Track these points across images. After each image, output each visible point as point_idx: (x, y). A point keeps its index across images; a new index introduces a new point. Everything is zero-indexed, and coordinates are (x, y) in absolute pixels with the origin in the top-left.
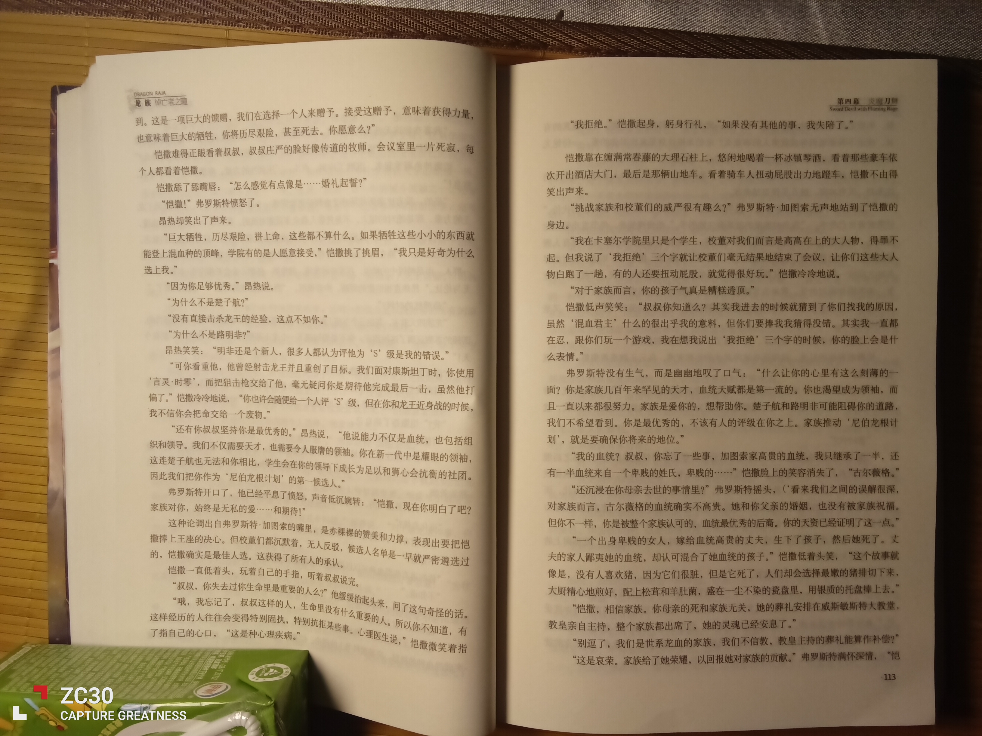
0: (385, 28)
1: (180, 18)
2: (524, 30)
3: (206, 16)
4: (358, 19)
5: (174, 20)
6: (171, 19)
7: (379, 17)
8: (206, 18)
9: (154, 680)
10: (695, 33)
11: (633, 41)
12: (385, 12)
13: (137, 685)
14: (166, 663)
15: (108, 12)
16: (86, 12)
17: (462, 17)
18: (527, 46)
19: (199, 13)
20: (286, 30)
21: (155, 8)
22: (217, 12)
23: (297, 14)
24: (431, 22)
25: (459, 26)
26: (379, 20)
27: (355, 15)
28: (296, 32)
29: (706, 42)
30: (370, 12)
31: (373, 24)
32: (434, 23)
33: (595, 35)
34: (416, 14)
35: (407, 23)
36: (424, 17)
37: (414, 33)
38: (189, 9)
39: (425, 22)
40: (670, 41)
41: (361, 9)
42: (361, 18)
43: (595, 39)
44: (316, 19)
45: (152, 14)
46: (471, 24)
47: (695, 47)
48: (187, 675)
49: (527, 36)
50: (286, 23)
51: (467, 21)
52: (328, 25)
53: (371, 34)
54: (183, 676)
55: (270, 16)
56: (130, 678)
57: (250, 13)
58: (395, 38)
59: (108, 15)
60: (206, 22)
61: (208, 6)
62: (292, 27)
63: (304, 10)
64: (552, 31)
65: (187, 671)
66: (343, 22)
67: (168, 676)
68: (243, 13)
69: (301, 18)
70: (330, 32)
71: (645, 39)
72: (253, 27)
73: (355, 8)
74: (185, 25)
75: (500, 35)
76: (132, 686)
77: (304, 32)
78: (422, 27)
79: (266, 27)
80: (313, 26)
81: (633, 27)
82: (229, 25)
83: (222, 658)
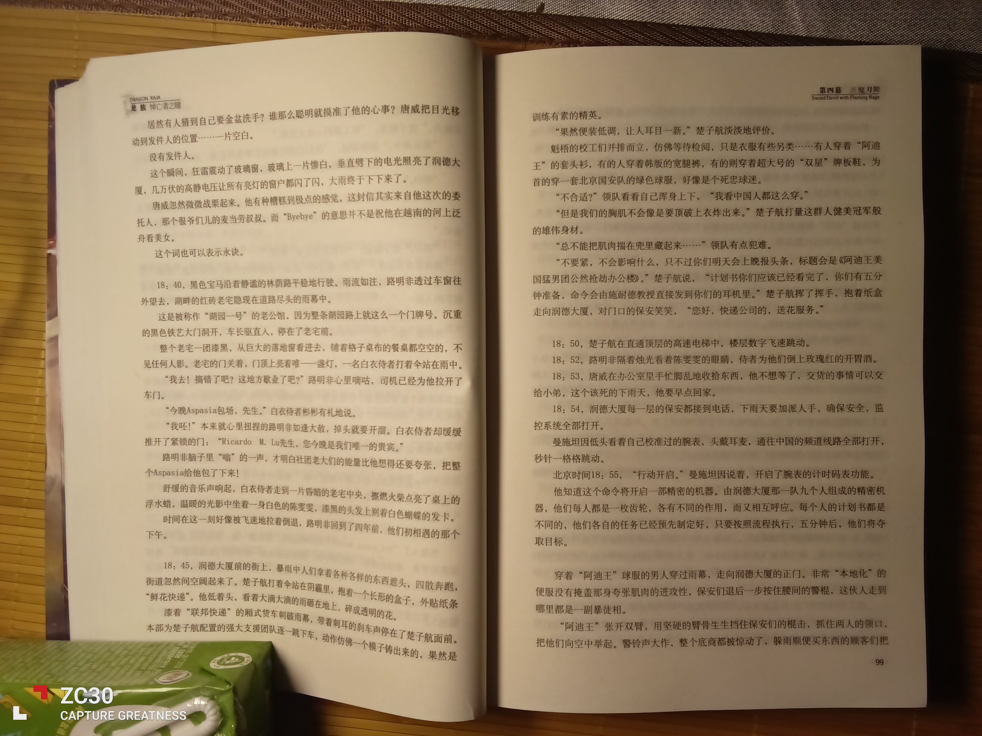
0: (368, 21)
1: (168, 12)
2: (505, 23)
3: (193, 10)
5: (162, 13)
6: (159, 12)
7: (363, 10)
8: (193, 12)
10: (673, 25)
11: (612, 33)
12: (369, 6)
13: (100, 673)
14: (130, 653)
15: (98, 6)
16: (77, 6)
17: (445, 10)
18: (509, 38)
19: (186, 6)
20: (271, 24)
22: (205, 6)
23: (283, 8)
24: (414, 15)
25: (442, 18)
26: (363, 13)
27: (339, 9)
28: (282, 25)
29: (684, 34)
30: (354, 6)
31: (357, 17)
33: (575, 27)
34: (399, 8)
35: (390, 16)
37: (397, 25)
39: (408, 14)
40: (649, 34)
42: (345, 12)
43: (575, 31)
44: (301, 12)
45: (141, 8)
46: (453, 17)
47: (674, 39)
49: (509, 29)
50: (271, 17)
51: (449, 14)
52: (313, 18)
53: (355, 26)
54: (146, 665)
55: (256, 9)
56: (94, 666)
57: (236, 7)
58: (379, 31)
59: (97, 9)
60: (194, 15)
62: (277, 20)
63: (289, 4)
64: (532, 24)
65: (150, 660)
66: (327, 15)
68: (230, 7)
69: (286, 12)
70: (315, 25)
71: (624, 31)
72: (239, 21)
74: (174, 19)
75: (481, 28)
76: (95, 673)
77: (290, 25)
78: (405, 20)
79: (252, 20)
80: (298, 19)
81: (612, 20)
82: (216, 19)
83: (185, 648)
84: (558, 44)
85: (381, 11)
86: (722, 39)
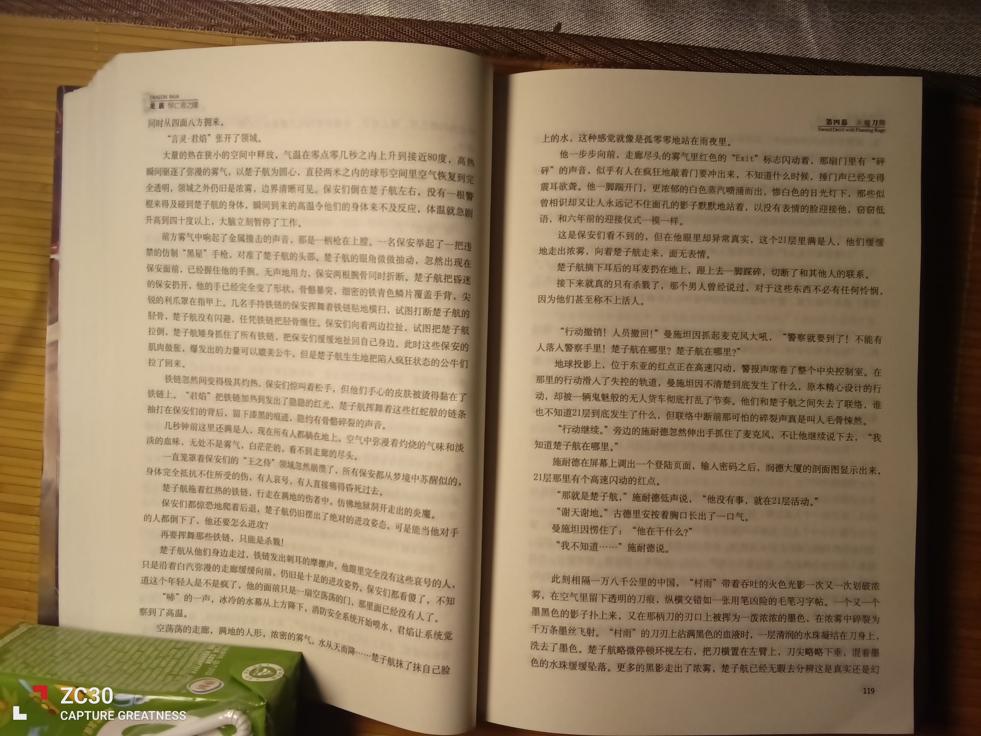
1: (188, 25)
2: (522, 42)
3: (213, 23)
4: (361, 29)
5: (182, 27)
6: (179, 26)
8: (214, 26)
9: (148, 672)
10: (689, 46)
11: (628, 53)
12: (388, 22)
13: (131, 675)
14: (161, 655)
15: (117, 18)
16: (97, 18)
17: (463, 28)
18: (525, 57)
19: (206, 20)
20: (291, 38)
21: (163, 15)
22: (224, 20)
23: (302, 23)
24: (432, 32)
25: (459, 36)
27: (358, 25)
29: (699, 56)
30: (373, 22)
31: (376, 33)
32: (435, 34)
33: (592, 47)
34: (418, 25)
36: (425, 28)
38: (197, 16)
39: (426, 32)
40: (665, 54)
41: (364, 18)
42: (364, 28)
43: (591, 50)
44: (320, 28)
45: (160, 21)
46: (471, 35)
47: (689, 60)
48: (182, 669)
49: (526, 47)
50: (291, 32)
51: (467, 32)
54: (177, 670)
55: (276, 24)
56: (125, 667)
57: (256, 22)
59: (117, 21)
60: (213, 29)
61: (216, 14)
62: (296, 35)
63: (308, 19)
64: (549, 43)
65: (181, 664)
66: (346, 31)
67: (162, 667)
68: (249, 21)
69: (306, 27)
71: (640, 52)
72: (258, 35)
73: (358, 18)
74: (192, 32)
75: (499, 46)
76: (126, 675)
79: (271, 35)
80: (317, 35)
81: (629, 40)
82: (235, 33)
83: (216, 653)
84: (574, 63)
85: (400, 28)
86: (737, 61)
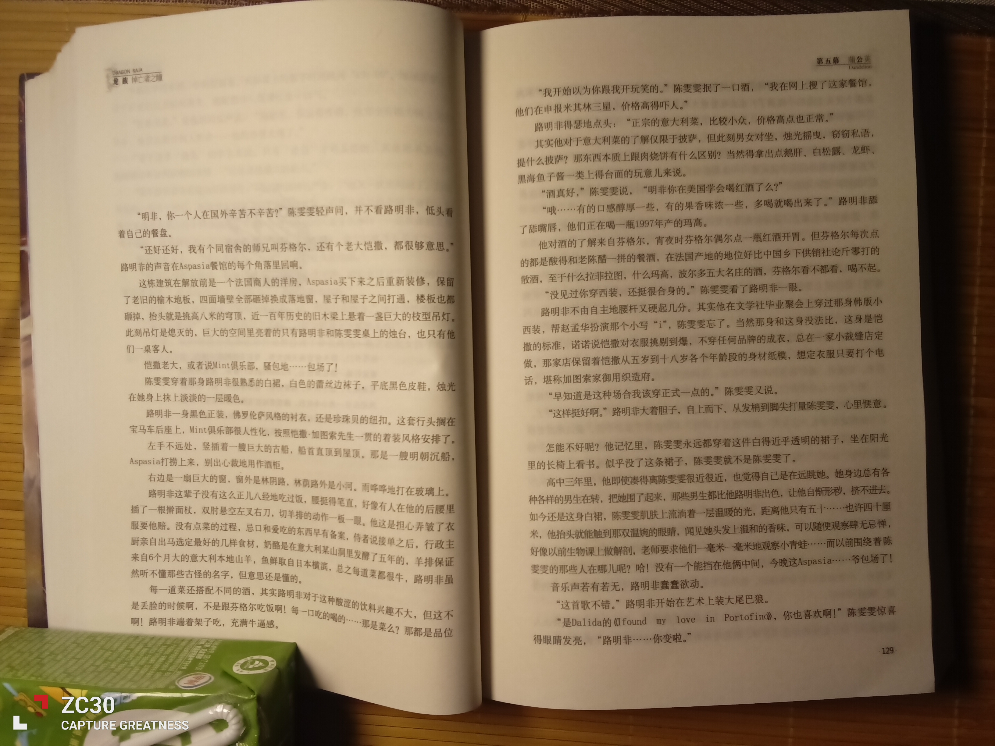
9: (137, 669)
13: (118, 673)
14: (150, 652)
48: (171, 665)
56: (113, 666)
67: (151, 664)
76: (113, 674)
83: (207, 648)
